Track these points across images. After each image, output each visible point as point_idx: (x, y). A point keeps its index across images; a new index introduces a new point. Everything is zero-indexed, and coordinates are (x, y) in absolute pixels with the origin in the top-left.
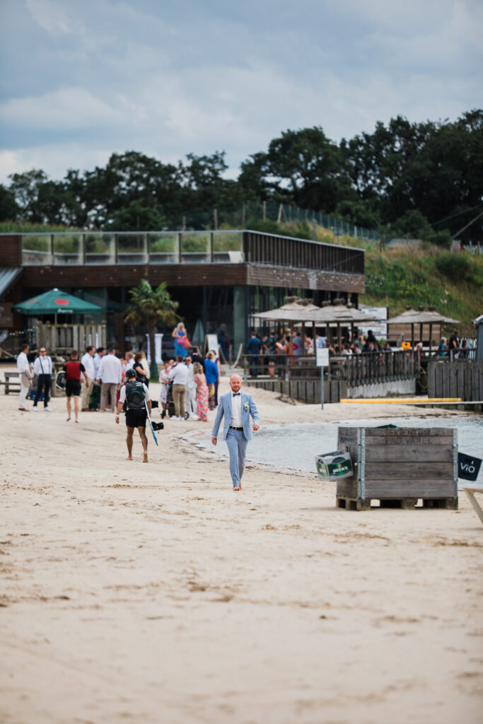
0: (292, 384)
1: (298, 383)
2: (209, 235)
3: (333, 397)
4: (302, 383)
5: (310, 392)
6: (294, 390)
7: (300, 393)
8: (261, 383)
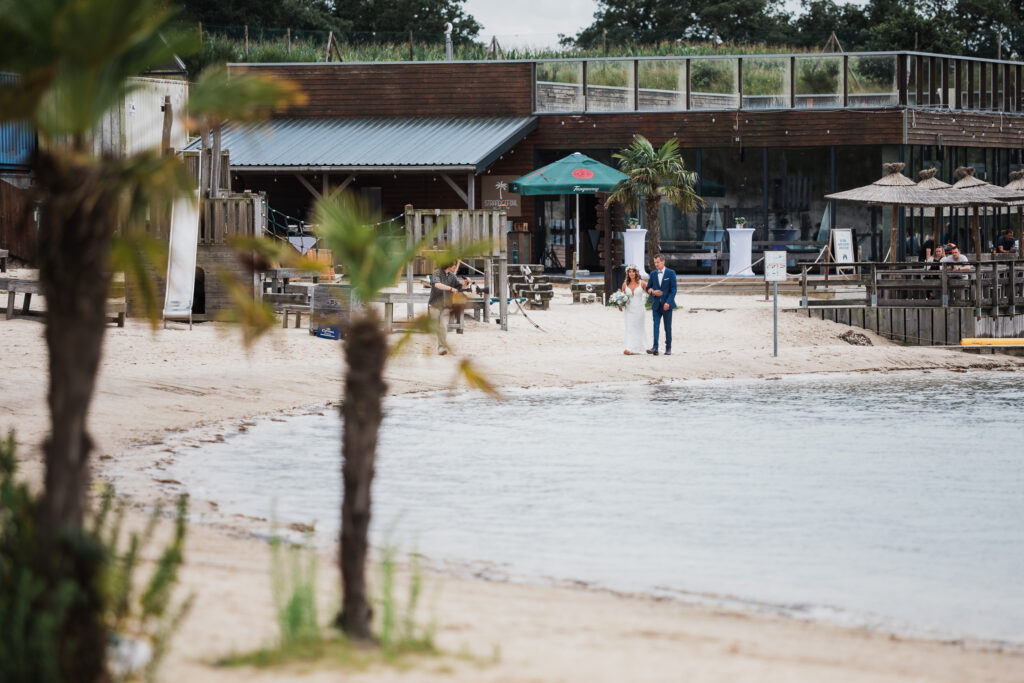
0: (880, 313)
1: (891, 310)
2: (842, 59)
3: (951, 334)
4: (898, 311)
5: (912, 326)
6: (885, 323)
7: (895, 330)
8: (831, 310)
